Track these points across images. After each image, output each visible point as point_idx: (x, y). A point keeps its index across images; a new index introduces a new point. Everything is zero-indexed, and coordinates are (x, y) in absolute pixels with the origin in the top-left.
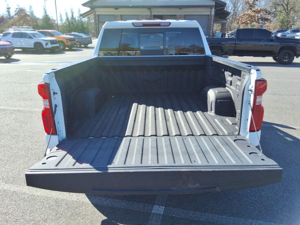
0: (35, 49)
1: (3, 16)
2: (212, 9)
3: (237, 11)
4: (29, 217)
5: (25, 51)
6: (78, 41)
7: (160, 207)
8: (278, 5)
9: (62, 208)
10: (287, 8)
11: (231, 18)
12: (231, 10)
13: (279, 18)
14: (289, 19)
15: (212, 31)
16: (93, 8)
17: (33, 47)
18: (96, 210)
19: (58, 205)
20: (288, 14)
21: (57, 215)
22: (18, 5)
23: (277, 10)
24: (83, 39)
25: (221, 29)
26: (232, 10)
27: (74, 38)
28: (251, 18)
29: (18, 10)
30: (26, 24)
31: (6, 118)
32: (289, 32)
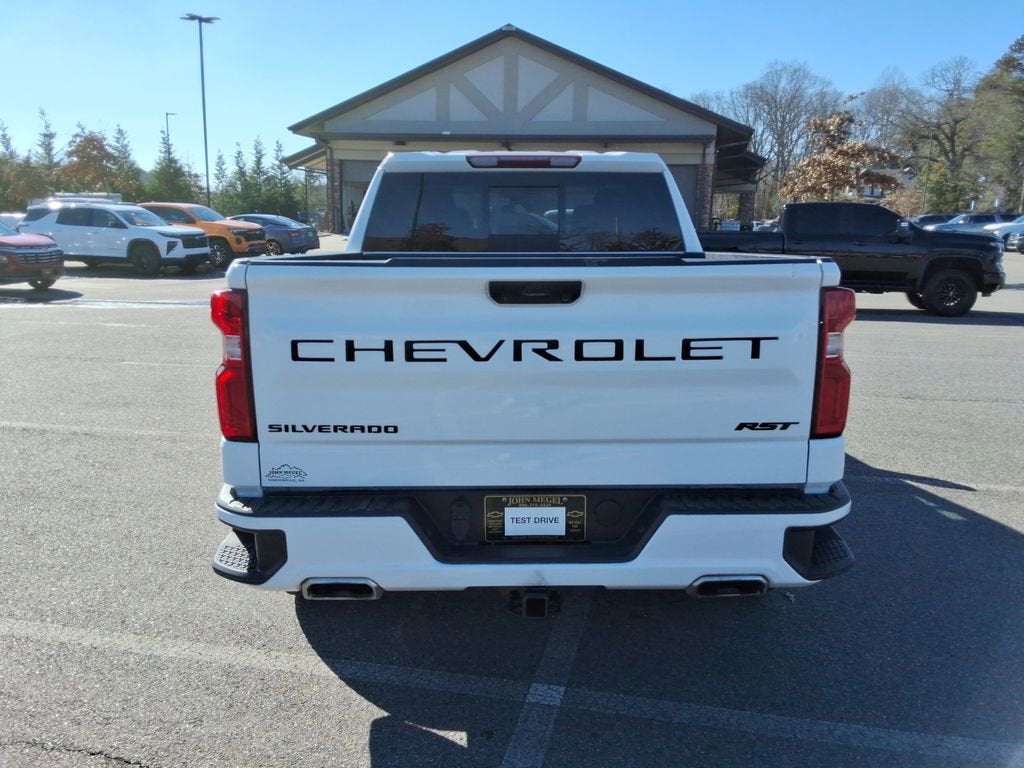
0: (129, 262)
1: (28, 158)
2: (709, 147)
3: (790, 155)
4: (144, 713)
5: (98, 267)
6: (273, 241)
7: (552, 687)
8: (924, 137)
9: (246, 690)
10: (953, 146)
11: (770, 178)
12: (770, 152)
13: (928, 179)
14: (961, 183)
15: (707, 216)
16: (323, 140)
17: (123, 253)
18: (354, 694)
19: (233, 683)
20: (955, 165)
21: (231, 706)
22: (79, 126)
23: (920, 154)
24: (290, 232)
25: (740, 210)
26: (772, 154)
27: (261, 230)
28: (834, 175)
29: (78, 140)
30: (104, 185)
31: (50, 453)
32: (961, 222)
